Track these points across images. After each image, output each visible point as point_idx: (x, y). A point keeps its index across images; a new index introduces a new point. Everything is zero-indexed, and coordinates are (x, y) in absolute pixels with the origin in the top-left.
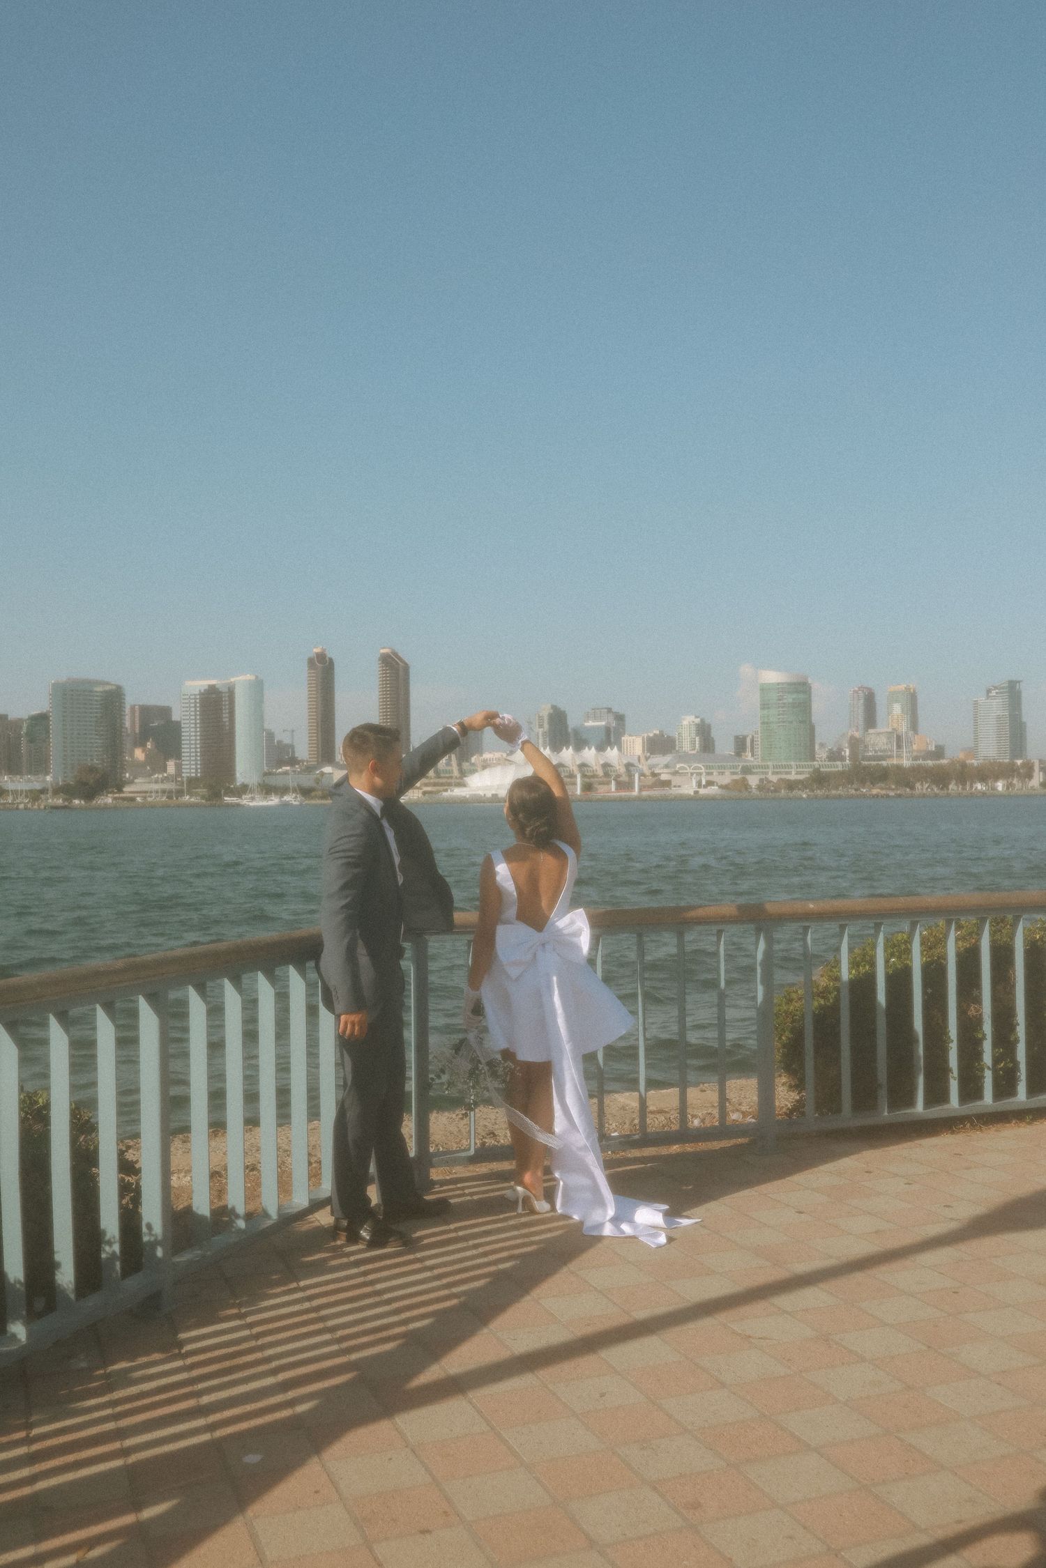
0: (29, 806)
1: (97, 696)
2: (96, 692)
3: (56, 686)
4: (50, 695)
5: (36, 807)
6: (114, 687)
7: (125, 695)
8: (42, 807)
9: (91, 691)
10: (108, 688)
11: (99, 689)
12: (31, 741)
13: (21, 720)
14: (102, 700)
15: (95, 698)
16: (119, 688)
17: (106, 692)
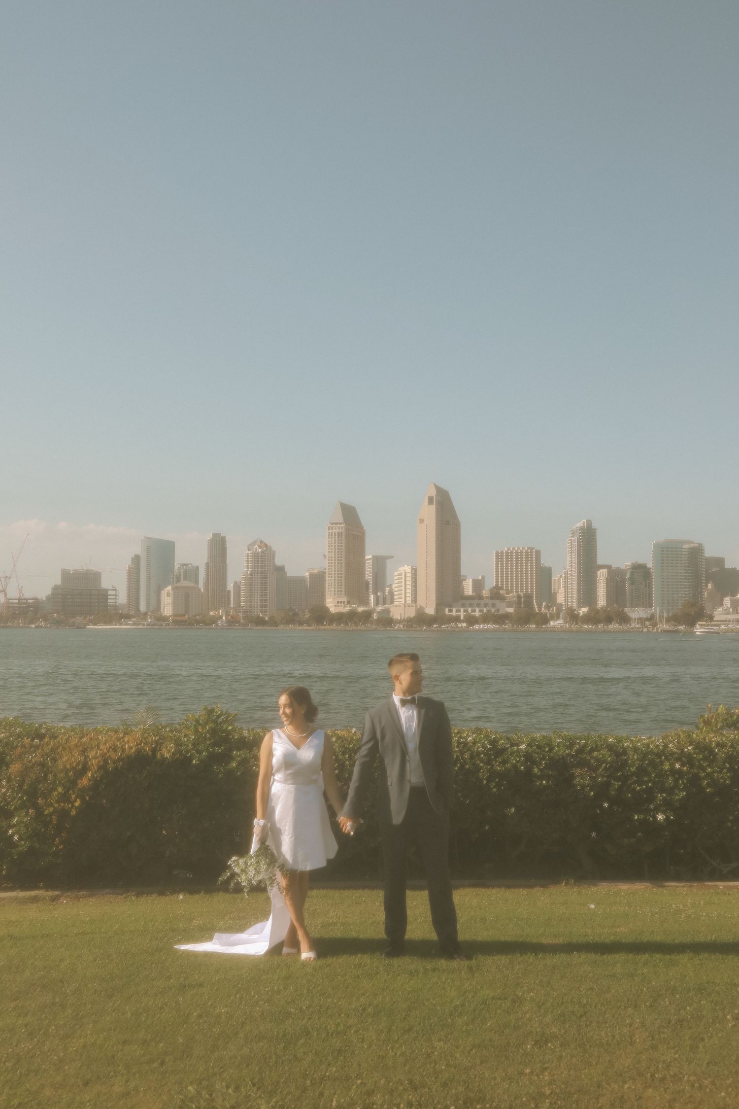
0: (650, 630)
1: (685, 552)
2: (685, 548)
3: (657, 545)
4: (653, 551)
5: (655, 631)
6: (696, 545)
7: (704, 550)
8: (659, 631)
9: (681, 548)
10: (692, 545)
11: (686, 546)
12: (632, 584)
13: (625, 571)
14: (688, 554)
15: (684, 553)
16: (700, 545)
17: (691, 548)
